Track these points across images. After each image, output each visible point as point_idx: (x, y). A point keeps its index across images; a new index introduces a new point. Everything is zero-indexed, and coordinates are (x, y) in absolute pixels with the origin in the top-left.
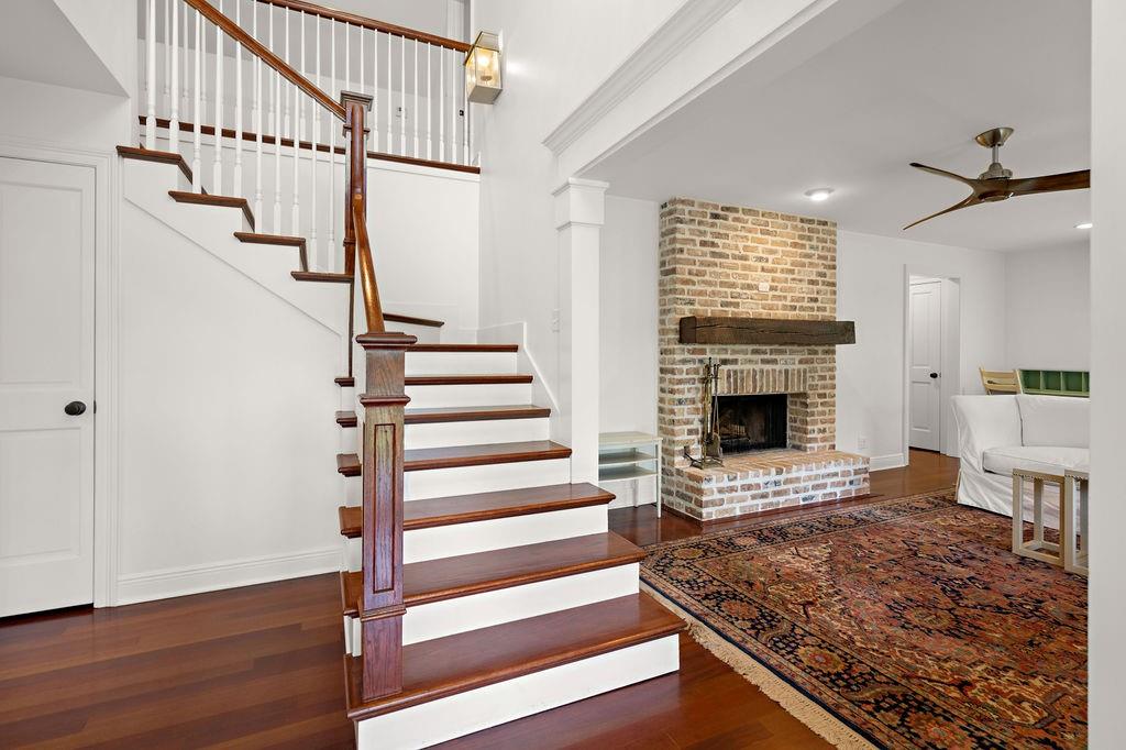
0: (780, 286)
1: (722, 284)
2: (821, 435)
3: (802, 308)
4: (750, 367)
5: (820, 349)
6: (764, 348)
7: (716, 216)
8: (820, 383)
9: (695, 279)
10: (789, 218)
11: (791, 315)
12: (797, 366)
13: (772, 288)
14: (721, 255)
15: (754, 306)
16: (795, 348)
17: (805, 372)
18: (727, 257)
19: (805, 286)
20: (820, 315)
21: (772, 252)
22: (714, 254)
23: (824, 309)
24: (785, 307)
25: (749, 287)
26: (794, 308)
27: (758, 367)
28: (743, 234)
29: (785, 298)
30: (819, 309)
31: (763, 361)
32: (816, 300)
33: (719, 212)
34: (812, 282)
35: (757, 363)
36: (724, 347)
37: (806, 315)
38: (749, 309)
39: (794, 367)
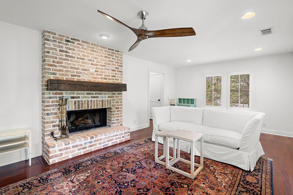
0: (99, 71)
1: (71, 68)
2: (117, 121)
3: (109, 79)
4: (86, 99)
5: (116, 93)
6: (92, 92)
7: (68, 41)
8: (116, 104)
9: (57, 65)
10: (103, 47)
11: (104, 81)
12: (107, 99)
13: (96, 71)
14: (71, 57)
15: (87, 77)
16: (106, 92)
17: (110, 100)
18: (74, 58)
19: (110, 71)
20: (116, 82)
21: (96, 58)
22: (67, 56)
23: (118, 80)
24: (102, 78)
25: (85, 70)
26: (106, 79)
27: (89, 99)
28: (82, 50)
29: (102, 75)
30: (116, 79)
31: (92, 97)
32: (115, 76)
33: (70, 40)
34: (113, 70)
35: (89, 98)
36: (73, 92)
37: (111, 81)
38: (85, 78)
39: (105, 99)
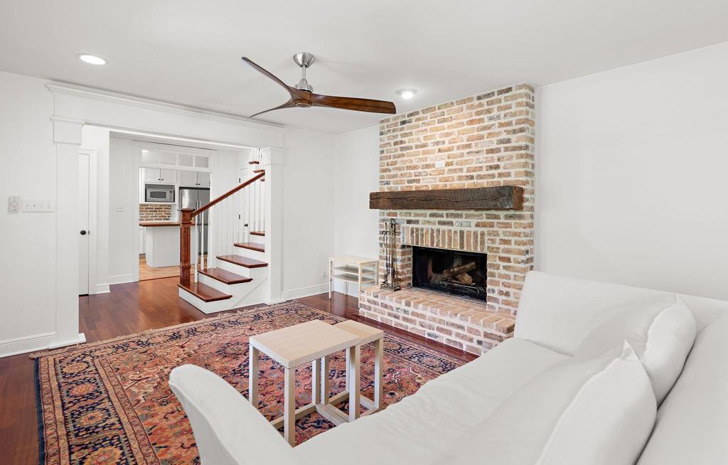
0: (455, 161)
1: (408, 168)
2: (504, 298)
3: (480, 177)
4: (430, 227)
5: (502, 214)
6: (440, 212)
7: (403, 123)
8: (502, 247)
9: (391, 167)
10: (464, 101)
11: (467, 184)
12: (473, 229)
13: (447, 164)
14: (407, 148)
15: (430, 180)
16: (472, 212)
17: (483, 234)
18: (411, 148)
19: (483, 156)
20: (502, 181)
21: (448, 135)
22: (402, 149)
23: (509, 174)
24: (460, 178)
25: (428, 166)
26: (472, 178)
27: (436, 227)
28: (424, 128)
29: (461, 170)
30: (500, 175)
31: (440, 223)
32: (497, 167)
33: (407, 119)
34: (491, 151)
35: (434, 223)
36: (409, 211)
37: (485, 183)
38: (429, 182)
39: (469, 229)
